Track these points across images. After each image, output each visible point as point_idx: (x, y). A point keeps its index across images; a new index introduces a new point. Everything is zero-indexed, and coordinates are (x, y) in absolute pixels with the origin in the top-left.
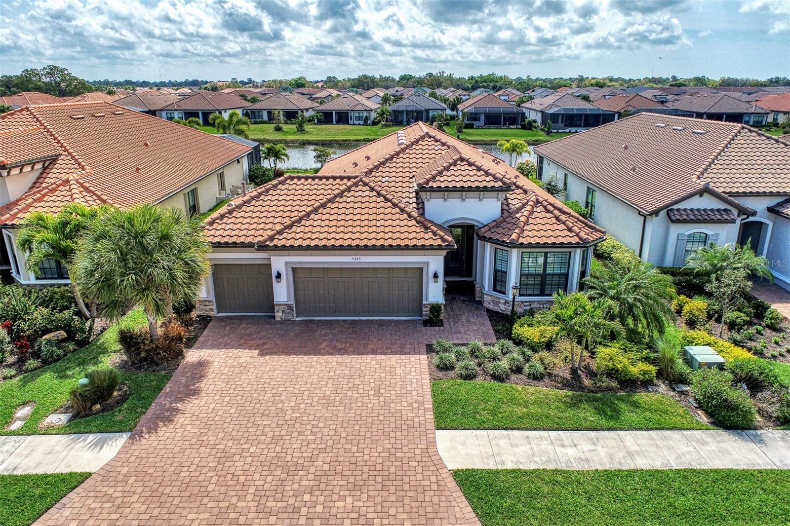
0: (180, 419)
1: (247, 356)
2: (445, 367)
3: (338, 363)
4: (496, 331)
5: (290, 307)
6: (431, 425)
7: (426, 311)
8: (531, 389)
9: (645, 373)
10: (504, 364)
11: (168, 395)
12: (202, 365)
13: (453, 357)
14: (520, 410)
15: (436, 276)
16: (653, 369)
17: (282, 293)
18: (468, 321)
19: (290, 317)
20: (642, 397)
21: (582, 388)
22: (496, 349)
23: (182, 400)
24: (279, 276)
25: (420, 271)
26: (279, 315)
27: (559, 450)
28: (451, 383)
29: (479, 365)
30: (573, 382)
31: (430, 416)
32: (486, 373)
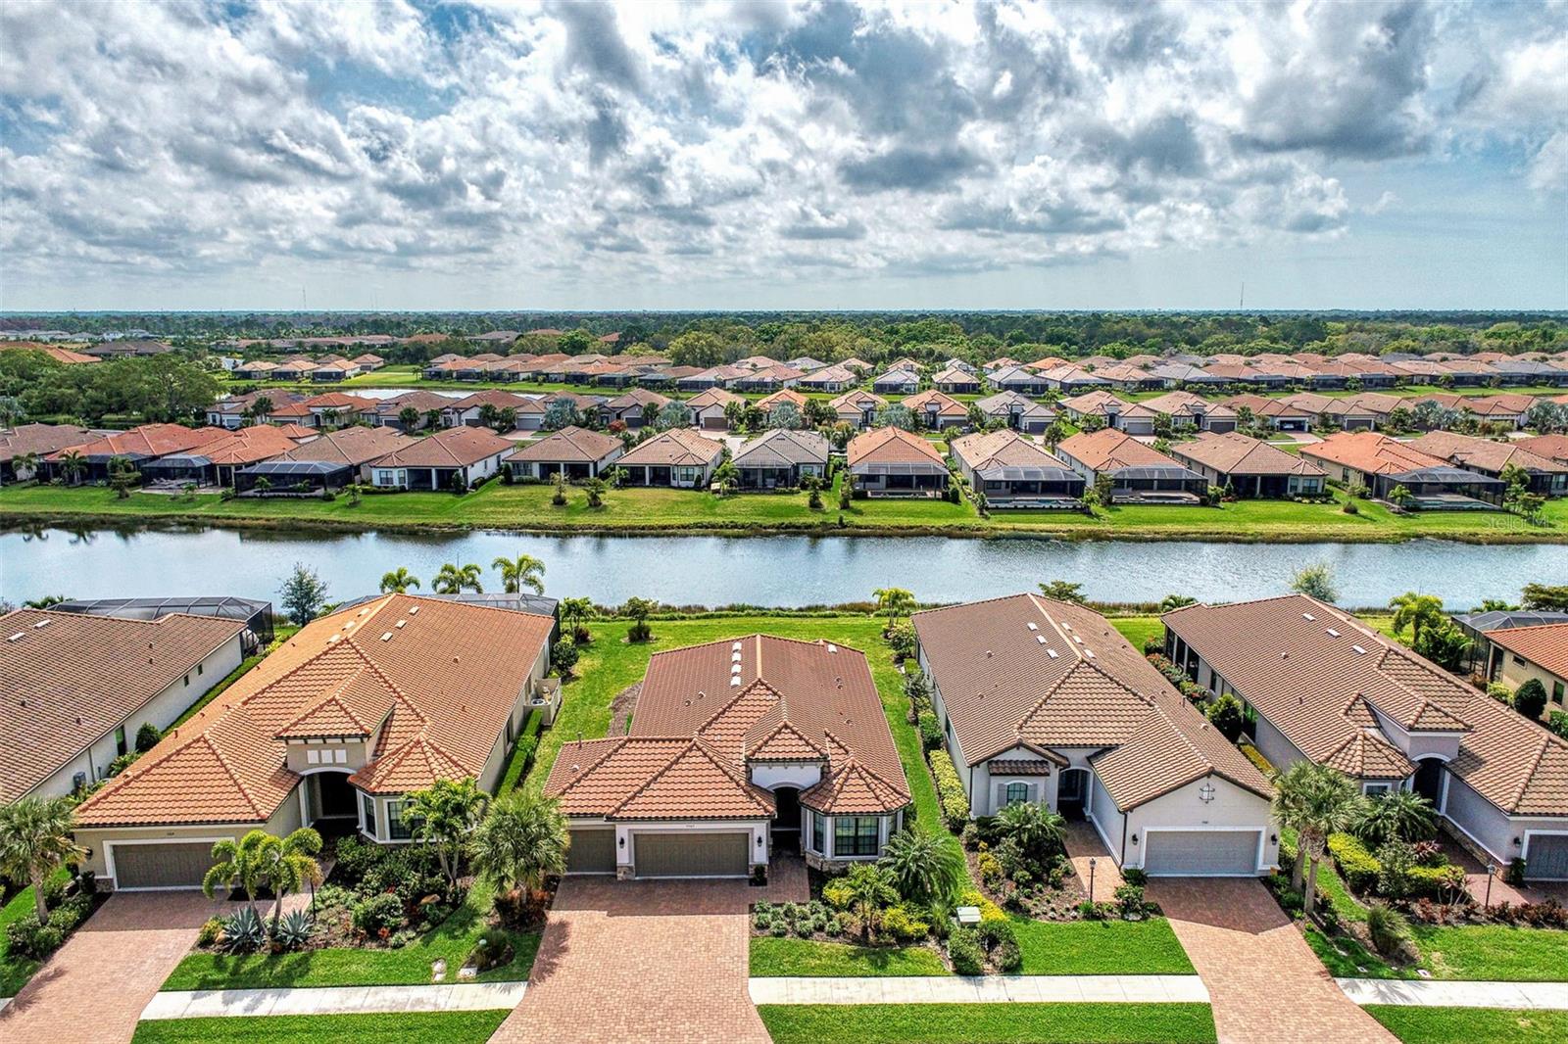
0: (560, 972)
1: (599, 916)
2: (761, 927)
3: (676, 923)
4: (812, 891)
5: (630, 868)
6: (746, 973)
7: (751, 870)
8: (827, 945)
9: (918, 931)
10: (810, 924)
11: (544, 952)
12: (563, 925)
13: (769, 916)
14: (814, 962)
15: (760, 841)
16: (925, 927)
17: (624, 856)
18: (789, 879)
19: (630, 877)
20: (913, 951)
21: (867, 944)
22: (806, 909)
23: (555, 956)
24: (622, 842)
25: (745, 837)
26: (620, 876)
27: (835, 991)
28: (764, 939)
29: (790, 924)
30: (861, 940)
31: (746, 967)
32: (794, 931)
